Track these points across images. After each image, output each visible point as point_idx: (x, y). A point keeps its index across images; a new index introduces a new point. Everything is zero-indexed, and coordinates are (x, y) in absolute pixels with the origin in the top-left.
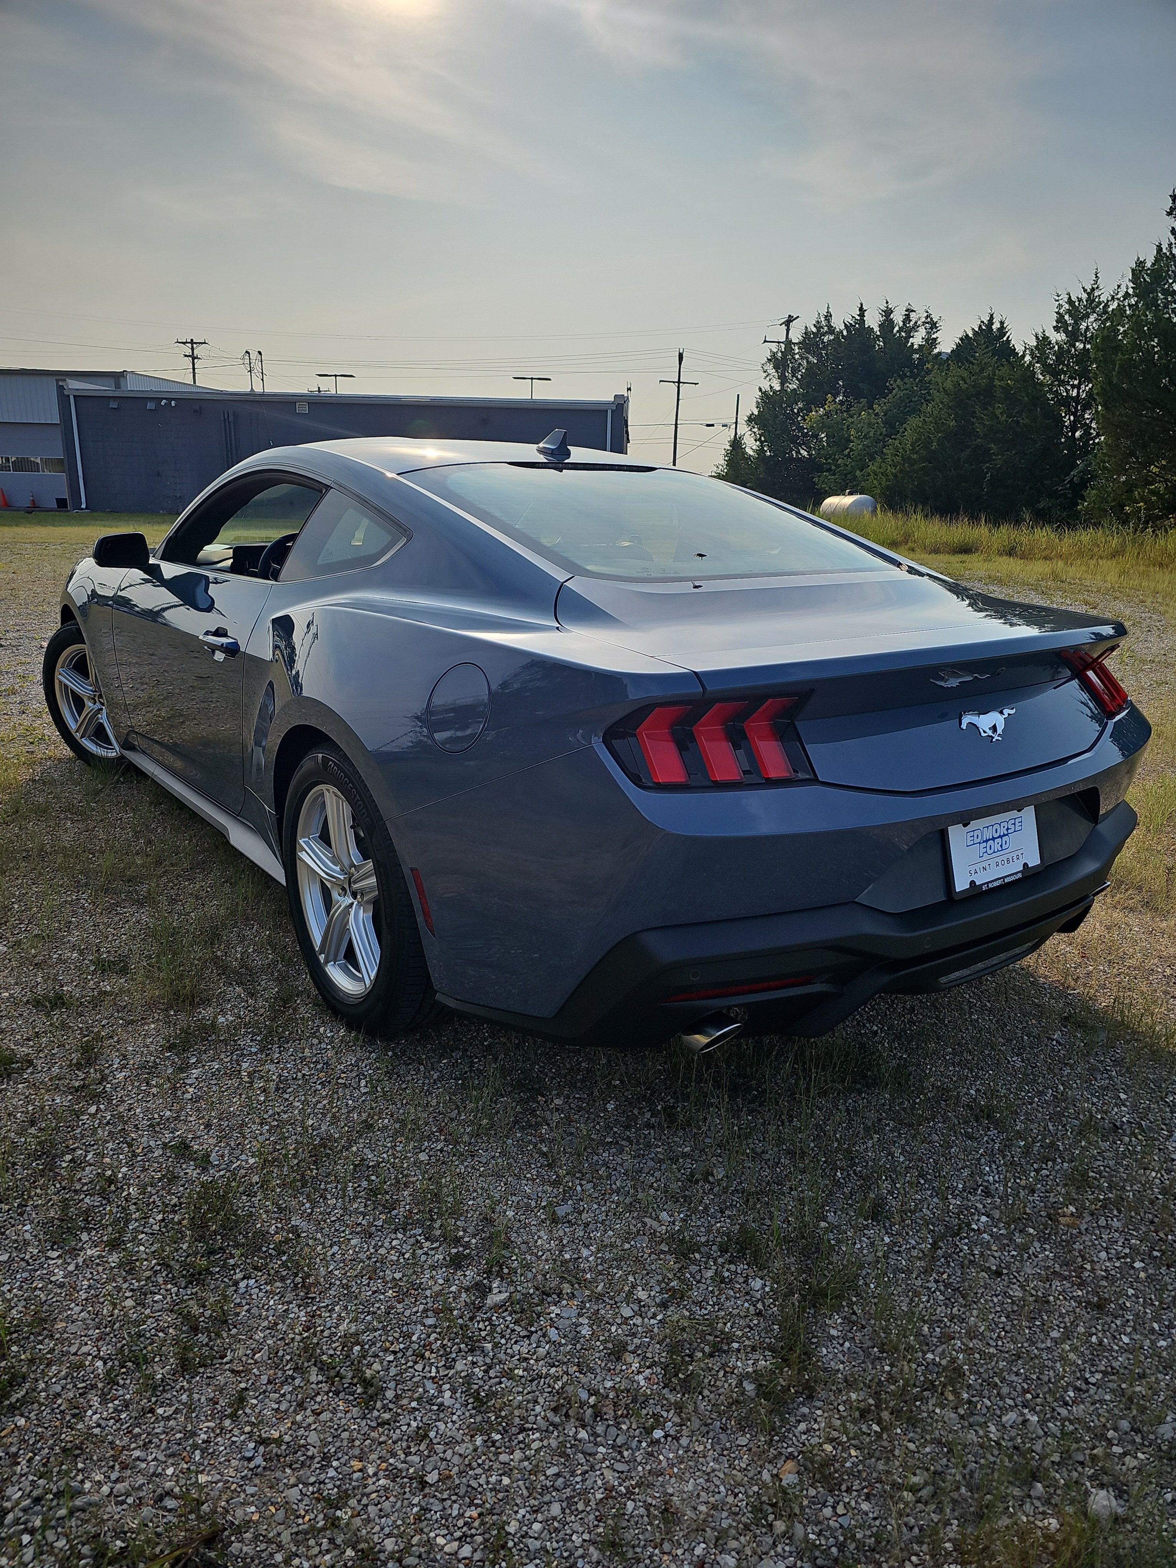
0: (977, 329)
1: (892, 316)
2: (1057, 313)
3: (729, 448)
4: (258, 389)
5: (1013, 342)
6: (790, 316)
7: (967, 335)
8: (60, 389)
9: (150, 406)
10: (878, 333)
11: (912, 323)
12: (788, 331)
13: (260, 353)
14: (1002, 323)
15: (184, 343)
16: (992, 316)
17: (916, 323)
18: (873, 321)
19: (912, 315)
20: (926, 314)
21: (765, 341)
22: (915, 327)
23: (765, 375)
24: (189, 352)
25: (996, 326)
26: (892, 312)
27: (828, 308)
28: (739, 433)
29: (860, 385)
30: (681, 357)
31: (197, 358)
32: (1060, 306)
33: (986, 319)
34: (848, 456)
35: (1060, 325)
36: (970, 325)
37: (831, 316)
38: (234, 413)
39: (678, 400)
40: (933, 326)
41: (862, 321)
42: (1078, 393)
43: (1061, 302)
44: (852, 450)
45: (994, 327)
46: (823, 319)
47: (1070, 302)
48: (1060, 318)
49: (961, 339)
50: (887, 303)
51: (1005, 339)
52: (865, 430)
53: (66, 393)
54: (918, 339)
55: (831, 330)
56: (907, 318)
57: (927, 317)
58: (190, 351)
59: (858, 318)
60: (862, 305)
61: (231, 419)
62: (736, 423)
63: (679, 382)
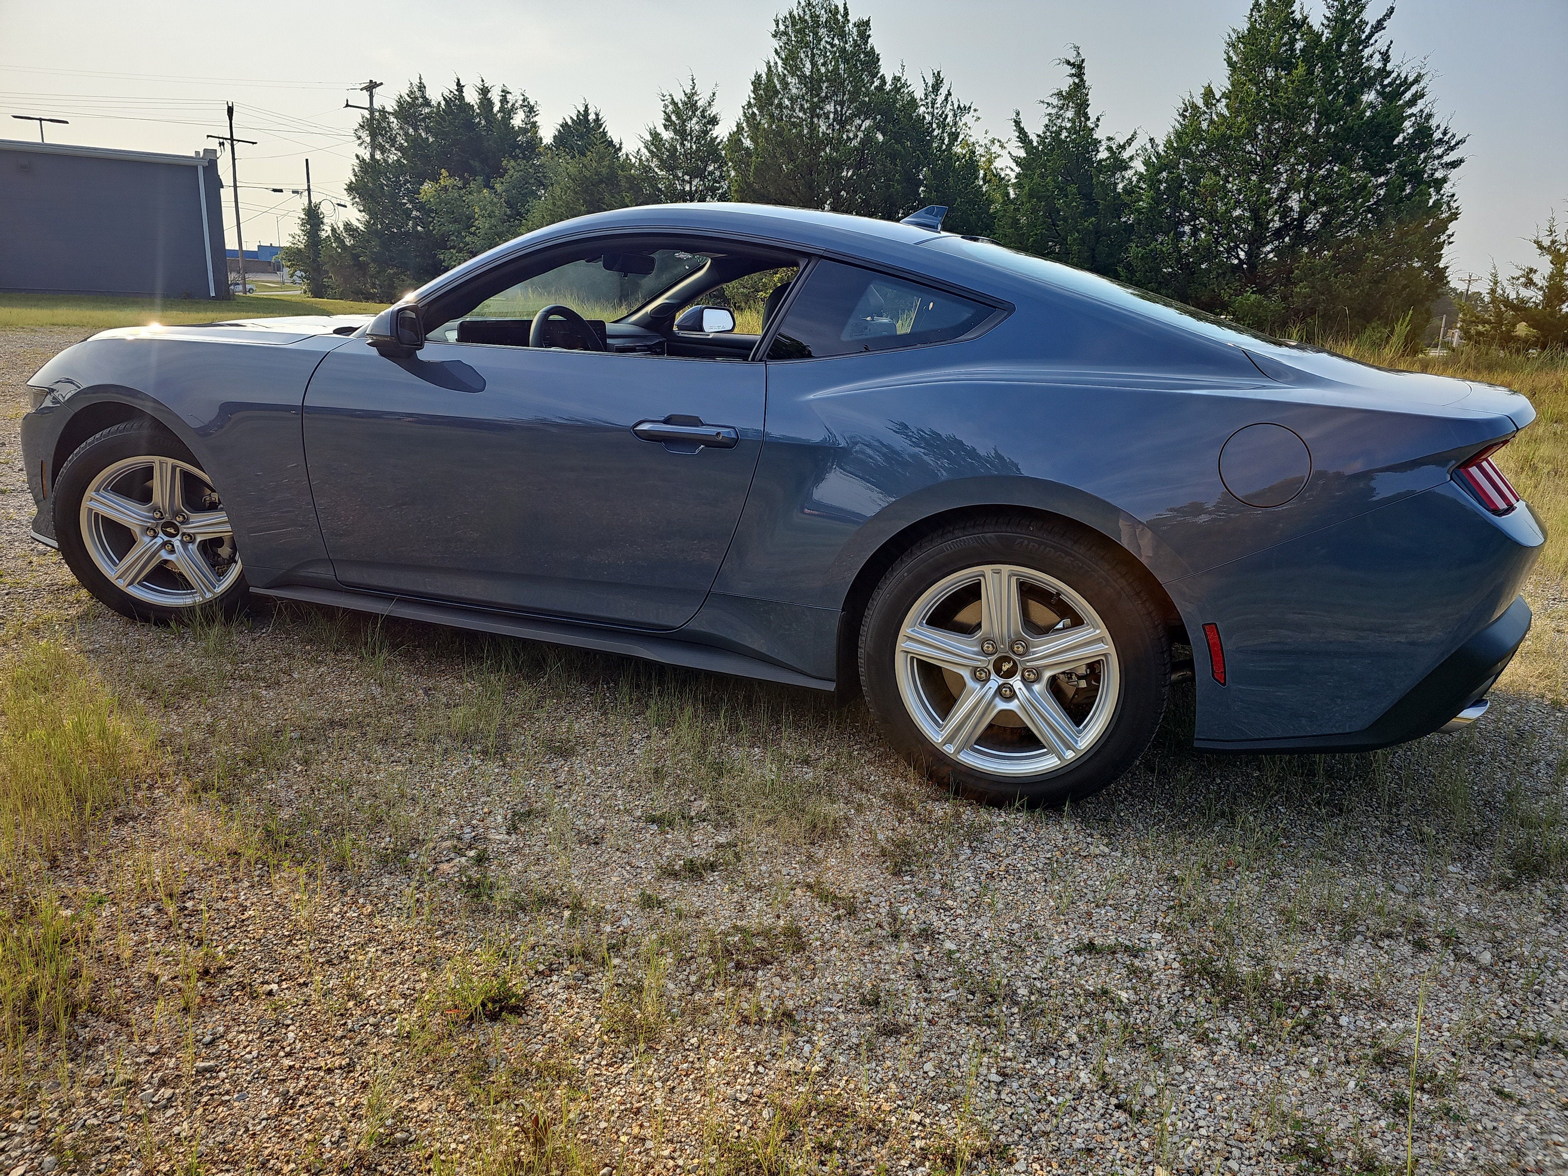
0: (575, 118)
1: (489, 95)
2: (665, 112)
3: (304, 216)
5: (609, 134)
6: (371, 81)
7: (566, 123)
10: (478, 111)
11: (509, 105)
12: (371, 96)
14: (597, 115)
16: (586, 107)
17: (513, 105)
18: (472, 97)
19: (509, 96)
20: (522, 98)
21: (347, 105)
22: (513, 109)
23: (359, 142)
25: (592, 117)
26: (489, 91)
27: (420, 78)
28: (313, 202)
29: (472, 162)
30: (230, 111)
32: (666, 106)
33: (582, 110)
34: (474, 234)
35: (668, 123)
36: (569, 114)
37: (425, 87)
39: (234, 159)
40: (531, 110)
41: (461, 97)
42: (691, 188)
43: (666, 102)
44: (478, 228)
45: (590, 118)
46: (416, 90)
47: (673, 103)
48: (668, 118)
49: (562, 126)
50: (483, 81)
51: (601, 130)
52: (489, 208)
54: (518, 120)
55: (427, 103)
56: (504, 100)
57: (524, 100)
59: (457, 93)
60: (458, 80)
62: (309, 190)
63: (232, 139)
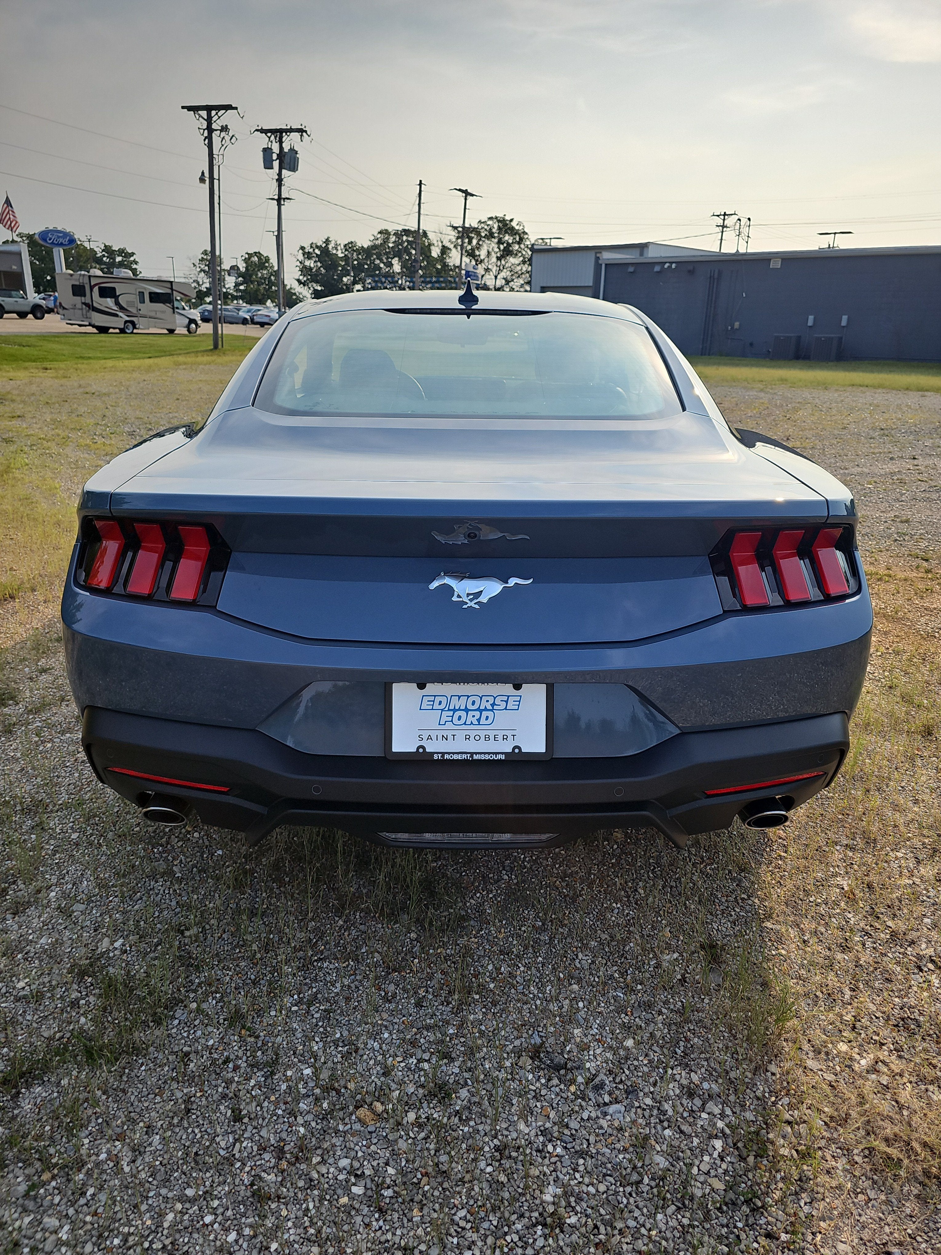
4: (742, 250)
8: (597, 258)
9: (657, 268)
13: (749, 219)
15: (718, 216)
24: (720, 222)
31: (726, 227)
38: (719, 271)
53: (600, 262)
58: (722, 221)
61: (716, 276)
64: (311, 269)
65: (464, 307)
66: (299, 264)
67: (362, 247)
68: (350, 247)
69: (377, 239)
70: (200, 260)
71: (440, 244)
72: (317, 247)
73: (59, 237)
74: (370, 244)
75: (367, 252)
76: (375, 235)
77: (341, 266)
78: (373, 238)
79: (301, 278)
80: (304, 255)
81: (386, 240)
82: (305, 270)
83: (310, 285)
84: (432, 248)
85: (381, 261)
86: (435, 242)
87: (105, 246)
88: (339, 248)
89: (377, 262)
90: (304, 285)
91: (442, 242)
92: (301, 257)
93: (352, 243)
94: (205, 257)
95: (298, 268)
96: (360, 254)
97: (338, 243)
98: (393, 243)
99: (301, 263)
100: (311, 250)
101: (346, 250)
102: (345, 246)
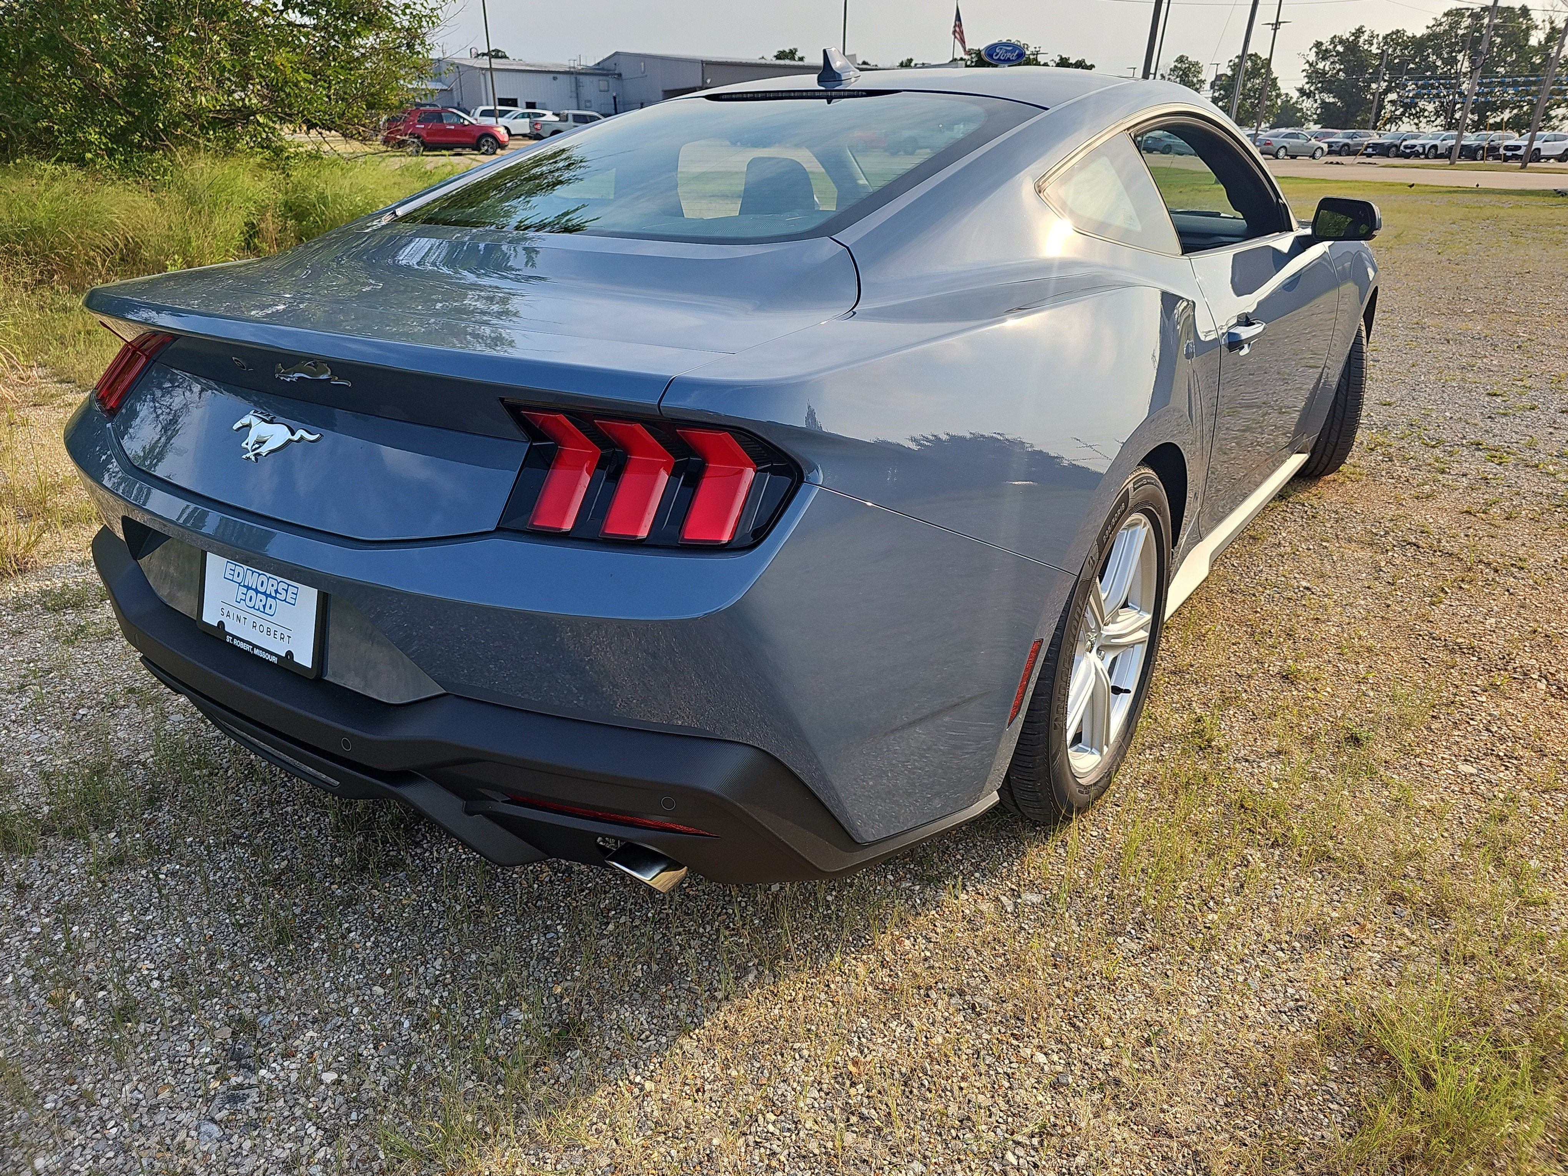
64: (1324, 73)
65: (823, 88)
66: (1307, 67)
67: (1414, 37)
68: (1394, 38)
69: (1441, 24)
70: (1171, 70)
71: (1548, 26)
72: (1341, 42)
73: (1007, 51)
74: (1425, 31)
75: (1419, 44)
76: (1439, 17)
77: (1371, 65)
78: (1433, 22)
79: (1307, 87)
80: (1317, 54)
81: (1454, 25)
82: (1314, 75)
83: (1317, 97)
84: (1533, 32)
85: (1439, 56)
86: (1539, 23)
87: (1062, 59)
88: (1375, 41)
89: (1433, 58)
90: (1308, 98)
91: (1552, 23)
92: (1312, 58)
93: (1398, 31)
94: (1179, 65)
95: (1305, 74)
96: (1406, 48)
97: (1375, 33)
98: (1466, 28)
99: (1311, 65)
100: (1331, 47)
101: (1386, 43)
102: (1385, 38)
